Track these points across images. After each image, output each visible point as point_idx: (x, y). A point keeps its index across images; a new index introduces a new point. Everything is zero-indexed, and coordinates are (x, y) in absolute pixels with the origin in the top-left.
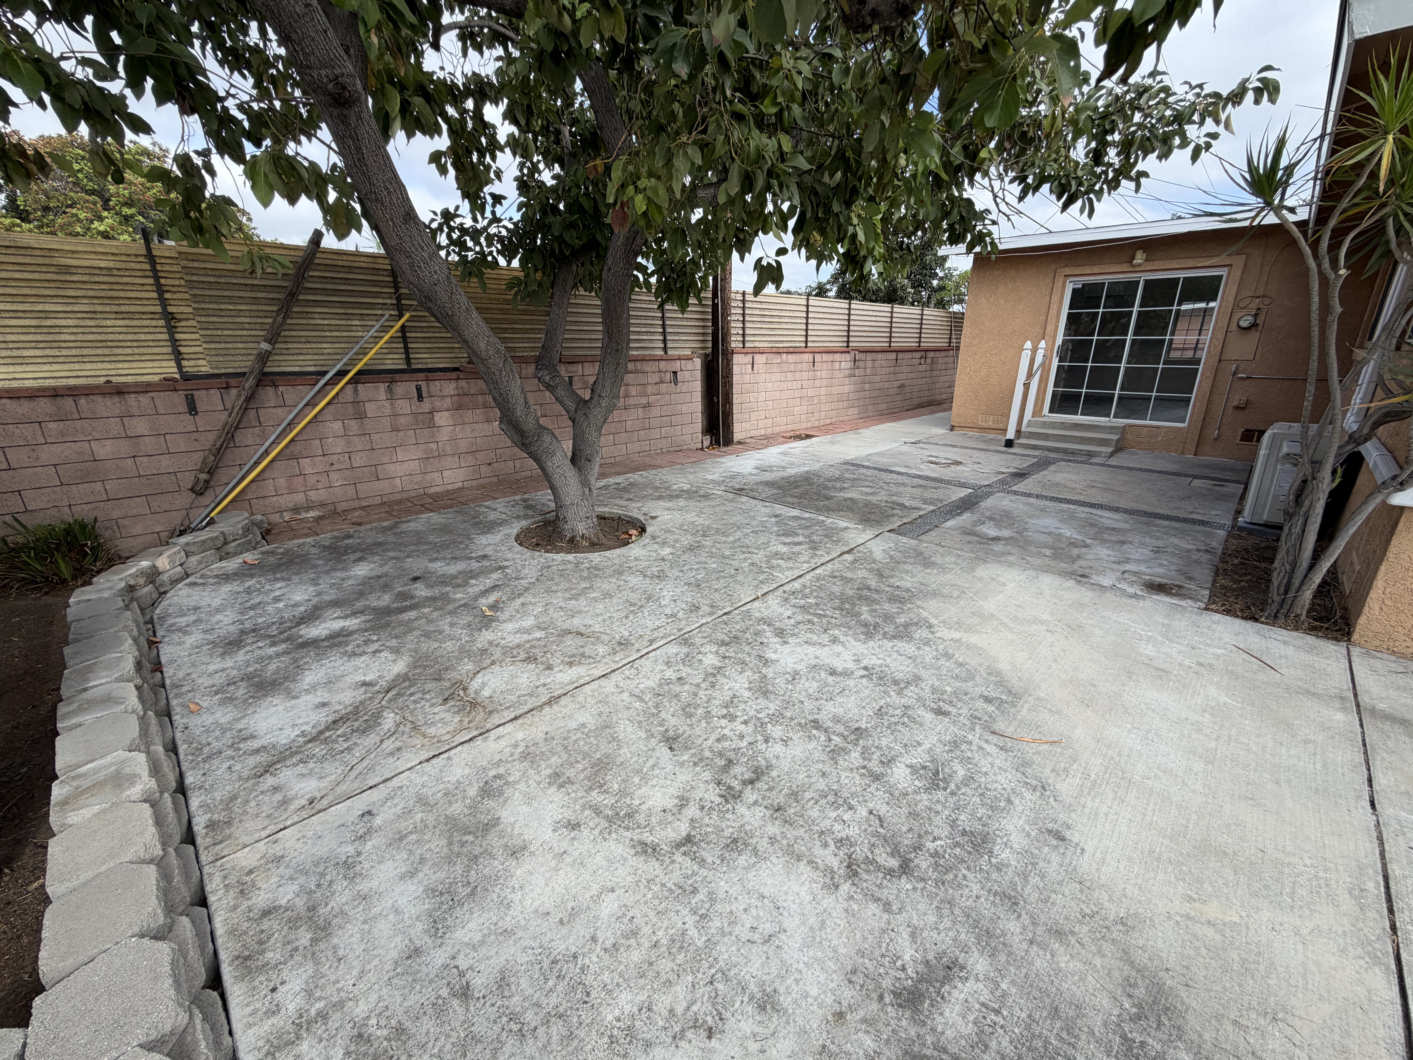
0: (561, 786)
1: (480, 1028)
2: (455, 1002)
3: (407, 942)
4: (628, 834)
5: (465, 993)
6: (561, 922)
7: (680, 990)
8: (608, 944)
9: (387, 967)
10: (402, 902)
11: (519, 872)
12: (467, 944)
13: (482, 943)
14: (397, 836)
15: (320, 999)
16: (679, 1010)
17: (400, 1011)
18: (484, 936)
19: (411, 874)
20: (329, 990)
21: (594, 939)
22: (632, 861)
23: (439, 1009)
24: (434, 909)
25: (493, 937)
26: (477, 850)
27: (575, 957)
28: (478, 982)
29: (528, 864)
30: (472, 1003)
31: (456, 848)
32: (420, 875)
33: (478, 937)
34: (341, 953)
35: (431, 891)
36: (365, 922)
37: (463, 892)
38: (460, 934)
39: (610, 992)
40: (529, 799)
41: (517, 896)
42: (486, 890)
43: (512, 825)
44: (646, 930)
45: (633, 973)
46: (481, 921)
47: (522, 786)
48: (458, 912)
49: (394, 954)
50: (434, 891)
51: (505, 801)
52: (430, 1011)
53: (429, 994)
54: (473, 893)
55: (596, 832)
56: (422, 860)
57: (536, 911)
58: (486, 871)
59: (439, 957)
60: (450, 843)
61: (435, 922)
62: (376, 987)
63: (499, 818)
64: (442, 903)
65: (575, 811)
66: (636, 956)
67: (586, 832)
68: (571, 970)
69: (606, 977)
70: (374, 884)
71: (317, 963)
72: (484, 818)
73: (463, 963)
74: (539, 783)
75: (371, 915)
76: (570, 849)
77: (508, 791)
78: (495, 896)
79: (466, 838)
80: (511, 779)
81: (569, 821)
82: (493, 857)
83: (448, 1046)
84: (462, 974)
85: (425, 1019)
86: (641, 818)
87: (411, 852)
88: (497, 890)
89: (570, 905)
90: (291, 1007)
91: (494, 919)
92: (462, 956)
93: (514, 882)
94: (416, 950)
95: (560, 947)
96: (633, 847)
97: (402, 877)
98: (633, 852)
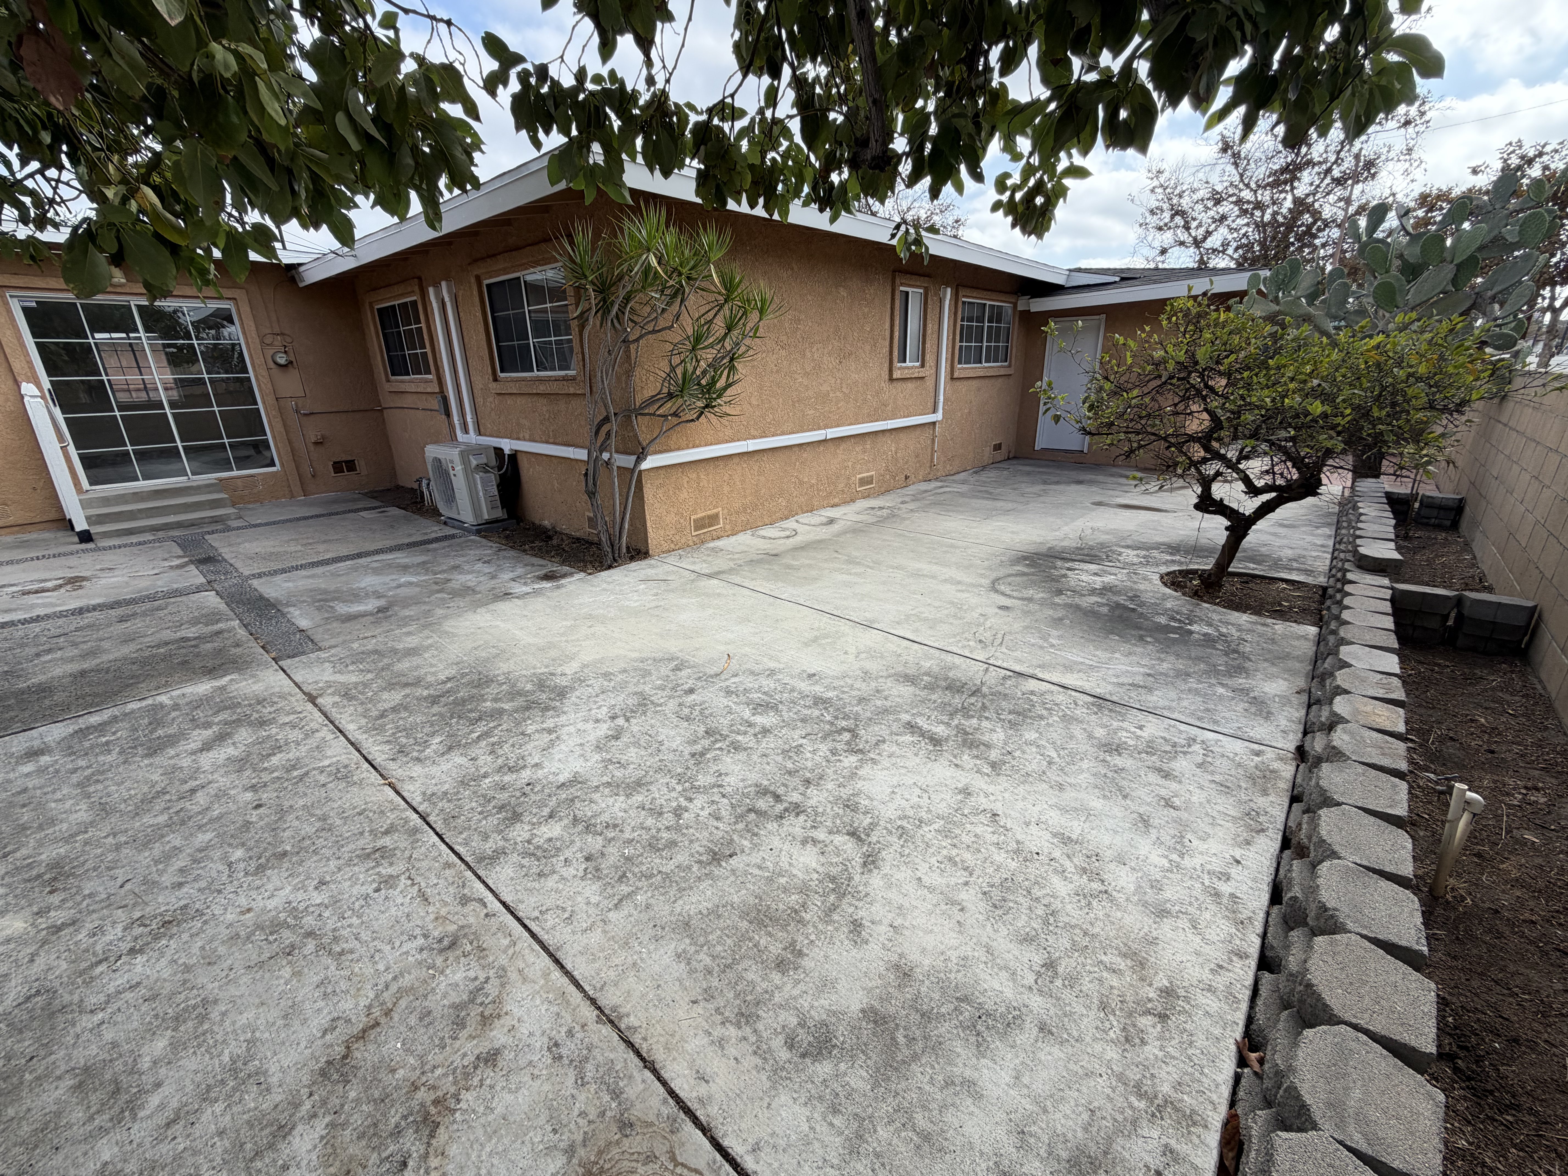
0: (800, 954)
1: (1065, 943)
2: (1061, 970)
3: (1040, 1044)
4: (857, 878)
5: (1050, 965)
6: (962, 910)
7: (979, 830)
8: (966, 874)
9: (1070, 1050)
10: (1006, 1077)
11: (927, 962)
12: (1014, 981)
13: (1006, 968)
14: (926, 1148)
15: (1131, 1107)
16: (990, 829)
17: (1092, 1014)
18: (1000, 969)
19: (970, 1086)
20: (1120, 1102)
21: (966, 884)
22: (886, 869)
23: (1072, 981)
24: (997, 1033)
25: (998, 961)
26: (915, 1017)
27: (985, 893)
28: (1038, 959)
29: (914, 956)
30: (1054, 957)
31: (919, 1046)
32: (968, 1073)
33: (1004, 974)
34: (1086, 1116)
35: (981, 1048)
36: (1045, 1111)
37: (968, 1011)
38: (1009, 993)
39: (999, 867)
40: (826, 985)
41: (953, 955)
42: (956, 986)
43: (870, 991)
44: (945, 852)
45: (979, 856)
46: (988, 978)
47: (805, 1003)
48: (989, 1006)
49: (1056, 1050)
50: (979, 1045)
51: (834, 1013)
52: (1077, 988)
53: (1067, 995)
54: (965, 999)
55: (860, 904)
56: (949, 1083)
57: (960, 932)
58: (936, 996)
59: (1036, 1002)
60: (915, 1057)
61: (1008, 1025)
62: (1089, 1050)
63: (863, 1011)
64: (987, 1028)
65: (837, 929)
66: (967, 856)
67: (861, 913)
68: (996, 894)
69: (990, 870)
70: (1001, 1133)
71: (1110, 1141)
72: (867, 1028)
73: (1030, 979)
74: (797, 982)
75: (1036, 1109)
76: (886, 922)
77: (817, 1015)
78: (960, 975)
79: (901, 1039)
80: (794, 1021)
81: (851, 932)
82: (917, 997)
83: (1089, 961)
84: (1039, 974)
85: (1084, 989)
86: (834, 871)
87: (943, 1108)
88: (952, 976)
89: (944, 907)
90: (1155, 1134)
91: (982, 966)
92: (1025, 982)
93: (939, 964)
94: (1041, 1029)
95: (982, 906)
96: (870, 871)
97: (977, 1096)
98: (876, 871)
